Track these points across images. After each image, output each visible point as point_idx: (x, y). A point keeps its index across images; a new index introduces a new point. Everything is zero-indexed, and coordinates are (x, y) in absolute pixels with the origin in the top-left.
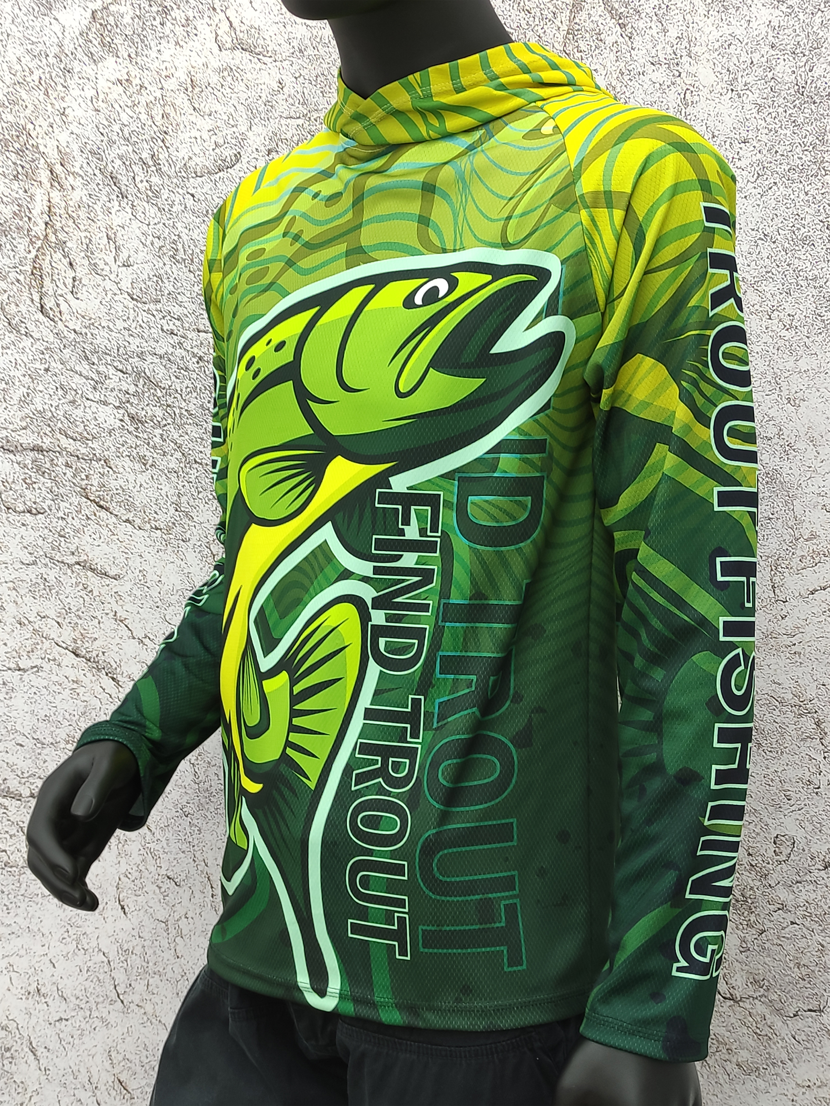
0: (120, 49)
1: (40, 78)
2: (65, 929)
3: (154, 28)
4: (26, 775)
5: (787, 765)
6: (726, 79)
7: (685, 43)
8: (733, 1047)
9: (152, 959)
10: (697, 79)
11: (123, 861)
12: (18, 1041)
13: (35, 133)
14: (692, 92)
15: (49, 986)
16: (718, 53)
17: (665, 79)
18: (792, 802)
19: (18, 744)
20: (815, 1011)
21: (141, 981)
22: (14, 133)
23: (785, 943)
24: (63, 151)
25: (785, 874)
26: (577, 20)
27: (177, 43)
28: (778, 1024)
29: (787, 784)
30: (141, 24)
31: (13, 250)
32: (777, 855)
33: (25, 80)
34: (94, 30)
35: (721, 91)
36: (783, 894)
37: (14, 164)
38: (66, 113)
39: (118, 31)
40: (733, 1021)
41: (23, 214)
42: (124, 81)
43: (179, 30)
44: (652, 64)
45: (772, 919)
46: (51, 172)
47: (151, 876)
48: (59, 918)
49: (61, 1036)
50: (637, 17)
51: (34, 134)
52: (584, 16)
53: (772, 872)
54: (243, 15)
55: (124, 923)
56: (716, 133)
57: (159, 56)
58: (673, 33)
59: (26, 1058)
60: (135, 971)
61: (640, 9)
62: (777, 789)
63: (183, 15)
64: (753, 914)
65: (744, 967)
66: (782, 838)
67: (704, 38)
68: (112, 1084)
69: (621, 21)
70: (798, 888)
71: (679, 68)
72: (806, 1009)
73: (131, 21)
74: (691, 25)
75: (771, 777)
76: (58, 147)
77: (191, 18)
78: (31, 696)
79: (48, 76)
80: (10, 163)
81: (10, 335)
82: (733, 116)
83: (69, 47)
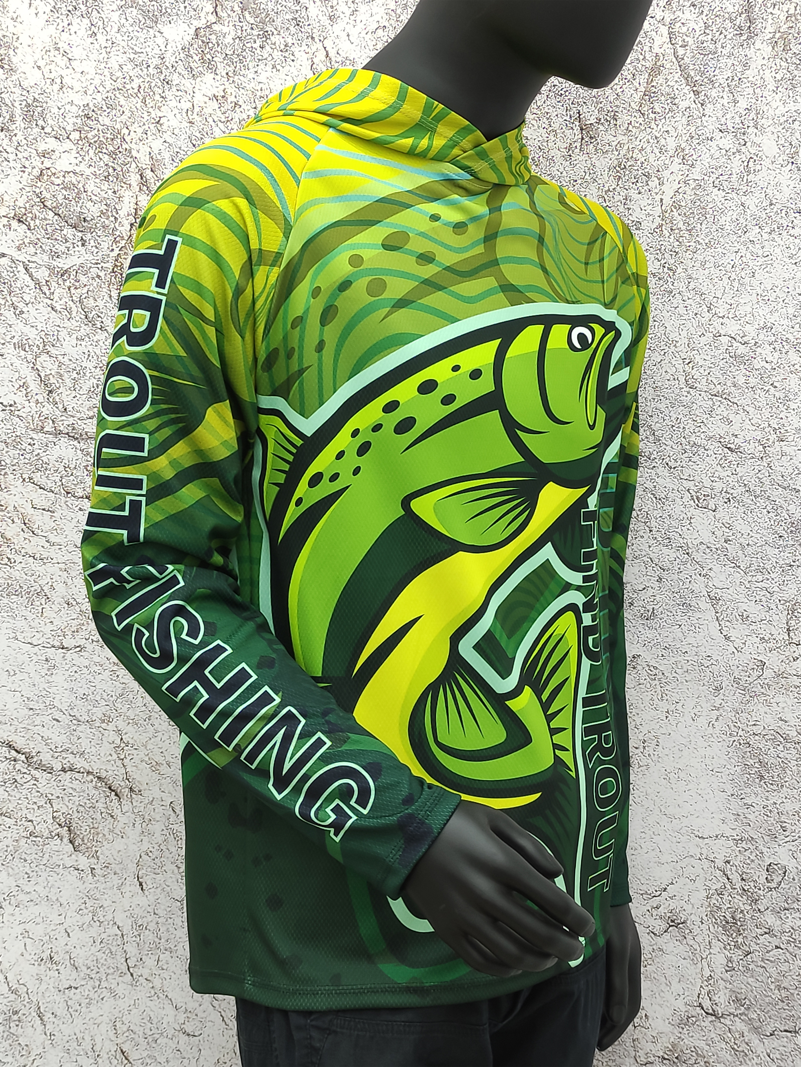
0: (219, 67)
1: (140, 87)
2: (83, 901)
3: (254, 50)
4: (60, 750)
5: (786, 798)
6: (787, 152)
7: (753, 115)
8: (711, 1061)
9: (165, 936)
10: (761, 149)
11: (145, 839)
12: (27, 1005)
13: (130, 137)
14: (755, 161)
15: (61, 954)
16: (783, 126)
17: (732, 146)
18: (787, 833)
19: (54, 719)
20: (790, 1032)
21: (152, 956)
22: (109, 136)
23: (769, 965)
24: (154, 157)
25: (774, 901)
26: (654, 84)
27: (274, 67)
28: (755, 1042)
29: (784, 816)
30: (241, 45)
31: (97, 248)
32: (768, 882)
33: (124, 87)
34: (196, 46)
35: (782, 163)
36: (770, 919)
37: (106, 165)
38: (161, 122)
39: (219, 49)
40: (713, 1035)
41: (110, 214)
42: (219, 98)
43: (277, 54)
44: (721, 131)
45: (758, 942)
46: (141, 175)
47: (171, 856)
48: (78, 890)
49: (69, 1004)
50: (711, 86)
51: (128, 139)
52: (661, 80)
53: (762, 898)
54: (339, 47)
55: (141, 899)
56: (774, 201)
57: (255, 76)
58: (743, 104)
59: (32, 1022)
60: (147, 946)
61: (714, 79)
62: (774, 820)
63: (282, 40)
64: (741, 937)
65: (728, 986)
66: (775, 867)
67: (771, 112)
68: (114, 1054)
69: (695, 89)
70: (785, 914)
71: (745, 138)
72: (782, 1029)
73: (232, 41)
74: (760, 99)
75: (769, 808)
76: (150, 154)
77: (290, 45)
78: (72, 674)
79: (147, 85)
80: (102, 164)
81: (86, 327)
82: (791, 187)
83: (170, 59)
